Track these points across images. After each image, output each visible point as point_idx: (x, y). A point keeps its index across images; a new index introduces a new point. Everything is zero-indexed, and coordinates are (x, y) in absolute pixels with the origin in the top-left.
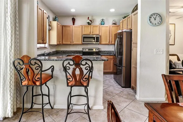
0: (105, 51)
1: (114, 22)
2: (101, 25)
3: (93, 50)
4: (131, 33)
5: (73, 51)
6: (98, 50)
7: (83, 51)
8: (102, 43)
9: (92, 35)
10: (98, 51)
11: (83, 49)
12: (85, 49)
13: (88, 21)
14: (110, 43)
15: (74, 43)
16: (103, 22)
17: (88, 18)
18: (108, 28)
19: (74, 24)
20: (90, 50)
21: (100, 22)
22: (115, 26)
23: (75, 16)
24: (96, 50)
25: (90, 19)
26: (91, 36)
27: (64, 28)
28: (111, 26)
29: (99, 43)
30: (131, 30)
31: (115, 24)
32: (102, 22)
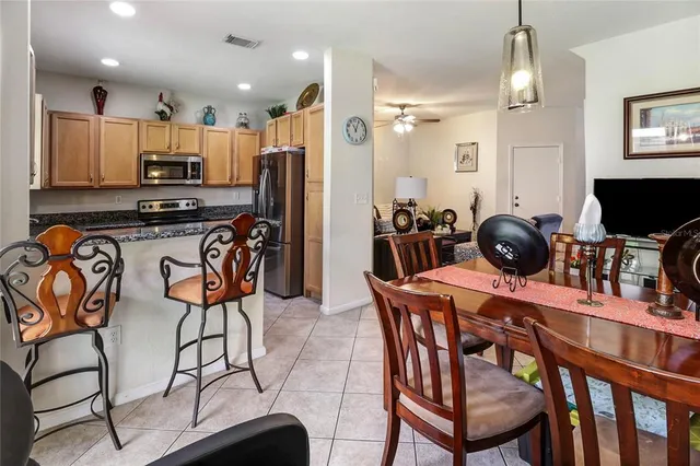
0: (215, 208)
1: (243, 120)
2: (206, 124)
3: (178, 205)
4: (304, 155)
5: (97, 213)
6: (193, 204)
7: (142, 211)
8: (211, 182)
9: (177, 155)
10: (195, 208)
11: (142, 204)
12: (147, 204)
13: (161, 107)
14: (235, 182)
15: (107, 182)
16: (208, 117)
17: (161, 96)
18: (228, 135)
19: (100, 112)
20: (167, 206)
21: (200, 115)
22: (246, 131)
23: (106, 81)
24: (188, 205)
25: (165, 99)
26: (174, 159)
27: (56, 121)
28: (237, 133)
29: (200, 182)
30: (304, 148)
31: (245, 125)
32: (207, 114)
